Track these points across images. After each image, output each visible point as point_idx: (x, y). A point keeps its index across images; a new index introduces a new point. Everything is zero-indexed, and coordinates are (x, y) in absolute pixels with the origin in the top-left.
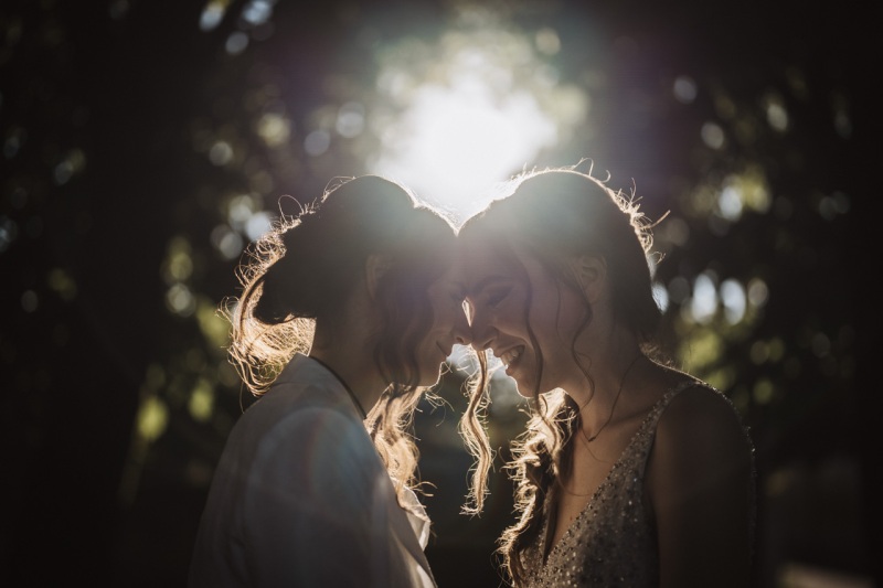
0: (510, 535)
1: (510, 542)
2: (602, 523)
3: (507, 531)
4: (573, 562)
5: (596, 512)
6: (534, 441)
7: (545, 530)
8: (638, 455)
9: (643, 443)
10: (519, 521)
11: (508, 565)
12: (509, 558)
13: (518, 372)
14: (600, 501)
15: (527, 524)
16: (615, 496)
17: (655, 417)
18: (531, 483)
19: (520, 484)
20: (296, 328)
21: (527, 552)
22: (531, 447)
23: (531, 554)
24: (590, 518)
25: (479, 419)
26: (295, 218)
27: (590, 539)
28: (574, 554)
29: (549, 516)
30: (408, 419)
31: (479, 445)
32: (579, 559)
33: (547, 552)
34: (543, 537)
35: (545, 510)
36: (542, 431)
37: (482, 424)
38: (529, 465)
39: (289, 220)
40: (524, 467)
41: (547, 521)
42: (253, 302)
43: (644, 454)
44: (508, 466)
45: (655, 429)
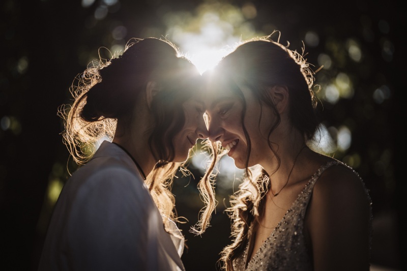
0: (228, 250)
1: (228, 254)
2: (279, 245)
3: (226, 248)
4: (261, 268)
5: (276, 238)
6: (244, 196)
7: (248, 248)
8: (301, 205)
9: (305, 198)
10: (233, 242)
11: (226, 267)
12: (226, 264)
13: (235, 154)
14: (278, 232)
15: (238, 244)
16: (287, 229)
17: (312, 182)
18: (241, 220)
19: (235, 221)
20: (105, 125)
21: (237, 261)
22: (242, 199)
23: (239, 262)
24: (272, 242)
25: (211, 182)
26: (108, 61)
27: (271, 254)
28: (262, 263)
29: (250, 240)
30: (170, 181)
31: (208, 196)
32: (265, 266)
33: (248, 261)
34: (246, 252)
35: (249, 236)
36: (249, 190)
37: (212, 185)
38: (240, 209)
39: (104, 62)
40: (238, 211)
41: (249, 243)
42: (80, 108)
43: (305, 204)
44: (228, 210)
45: (312, 190)
